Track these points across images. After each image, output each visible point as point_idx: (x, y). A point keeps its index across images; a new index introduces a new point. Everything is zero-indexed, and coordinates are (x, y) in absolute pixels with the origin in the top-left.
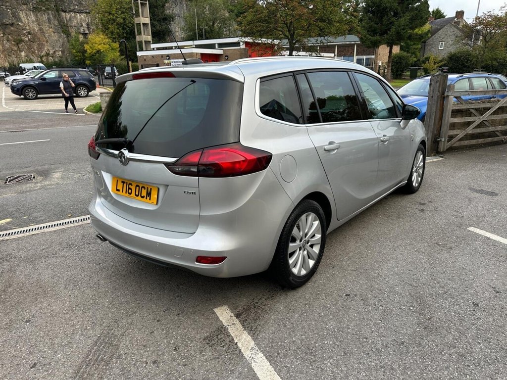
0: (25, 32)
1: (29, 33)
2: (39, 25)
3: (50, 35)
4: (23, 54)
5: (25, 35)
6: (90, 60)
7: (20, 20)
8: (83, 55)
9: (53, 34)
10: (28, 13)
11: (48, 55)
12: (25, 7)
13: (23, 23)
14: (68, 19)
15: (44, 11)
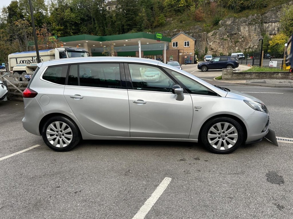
0: (241, 37)
1: (243, 37)
2: (249, 32)
3: (254, 37)
4: (237, 48)
5: (240, 38)
6: (271, 49)
7: (240, 31)
8: (267, 47)
9: (255, 36)
10: (245, 26)
11: (250, 48)
12: (244, 24)
13: (241, 32)
14: (267, 27)
15: (254, 24)
